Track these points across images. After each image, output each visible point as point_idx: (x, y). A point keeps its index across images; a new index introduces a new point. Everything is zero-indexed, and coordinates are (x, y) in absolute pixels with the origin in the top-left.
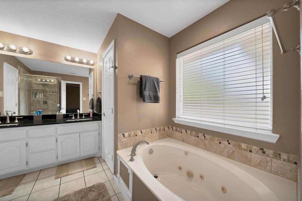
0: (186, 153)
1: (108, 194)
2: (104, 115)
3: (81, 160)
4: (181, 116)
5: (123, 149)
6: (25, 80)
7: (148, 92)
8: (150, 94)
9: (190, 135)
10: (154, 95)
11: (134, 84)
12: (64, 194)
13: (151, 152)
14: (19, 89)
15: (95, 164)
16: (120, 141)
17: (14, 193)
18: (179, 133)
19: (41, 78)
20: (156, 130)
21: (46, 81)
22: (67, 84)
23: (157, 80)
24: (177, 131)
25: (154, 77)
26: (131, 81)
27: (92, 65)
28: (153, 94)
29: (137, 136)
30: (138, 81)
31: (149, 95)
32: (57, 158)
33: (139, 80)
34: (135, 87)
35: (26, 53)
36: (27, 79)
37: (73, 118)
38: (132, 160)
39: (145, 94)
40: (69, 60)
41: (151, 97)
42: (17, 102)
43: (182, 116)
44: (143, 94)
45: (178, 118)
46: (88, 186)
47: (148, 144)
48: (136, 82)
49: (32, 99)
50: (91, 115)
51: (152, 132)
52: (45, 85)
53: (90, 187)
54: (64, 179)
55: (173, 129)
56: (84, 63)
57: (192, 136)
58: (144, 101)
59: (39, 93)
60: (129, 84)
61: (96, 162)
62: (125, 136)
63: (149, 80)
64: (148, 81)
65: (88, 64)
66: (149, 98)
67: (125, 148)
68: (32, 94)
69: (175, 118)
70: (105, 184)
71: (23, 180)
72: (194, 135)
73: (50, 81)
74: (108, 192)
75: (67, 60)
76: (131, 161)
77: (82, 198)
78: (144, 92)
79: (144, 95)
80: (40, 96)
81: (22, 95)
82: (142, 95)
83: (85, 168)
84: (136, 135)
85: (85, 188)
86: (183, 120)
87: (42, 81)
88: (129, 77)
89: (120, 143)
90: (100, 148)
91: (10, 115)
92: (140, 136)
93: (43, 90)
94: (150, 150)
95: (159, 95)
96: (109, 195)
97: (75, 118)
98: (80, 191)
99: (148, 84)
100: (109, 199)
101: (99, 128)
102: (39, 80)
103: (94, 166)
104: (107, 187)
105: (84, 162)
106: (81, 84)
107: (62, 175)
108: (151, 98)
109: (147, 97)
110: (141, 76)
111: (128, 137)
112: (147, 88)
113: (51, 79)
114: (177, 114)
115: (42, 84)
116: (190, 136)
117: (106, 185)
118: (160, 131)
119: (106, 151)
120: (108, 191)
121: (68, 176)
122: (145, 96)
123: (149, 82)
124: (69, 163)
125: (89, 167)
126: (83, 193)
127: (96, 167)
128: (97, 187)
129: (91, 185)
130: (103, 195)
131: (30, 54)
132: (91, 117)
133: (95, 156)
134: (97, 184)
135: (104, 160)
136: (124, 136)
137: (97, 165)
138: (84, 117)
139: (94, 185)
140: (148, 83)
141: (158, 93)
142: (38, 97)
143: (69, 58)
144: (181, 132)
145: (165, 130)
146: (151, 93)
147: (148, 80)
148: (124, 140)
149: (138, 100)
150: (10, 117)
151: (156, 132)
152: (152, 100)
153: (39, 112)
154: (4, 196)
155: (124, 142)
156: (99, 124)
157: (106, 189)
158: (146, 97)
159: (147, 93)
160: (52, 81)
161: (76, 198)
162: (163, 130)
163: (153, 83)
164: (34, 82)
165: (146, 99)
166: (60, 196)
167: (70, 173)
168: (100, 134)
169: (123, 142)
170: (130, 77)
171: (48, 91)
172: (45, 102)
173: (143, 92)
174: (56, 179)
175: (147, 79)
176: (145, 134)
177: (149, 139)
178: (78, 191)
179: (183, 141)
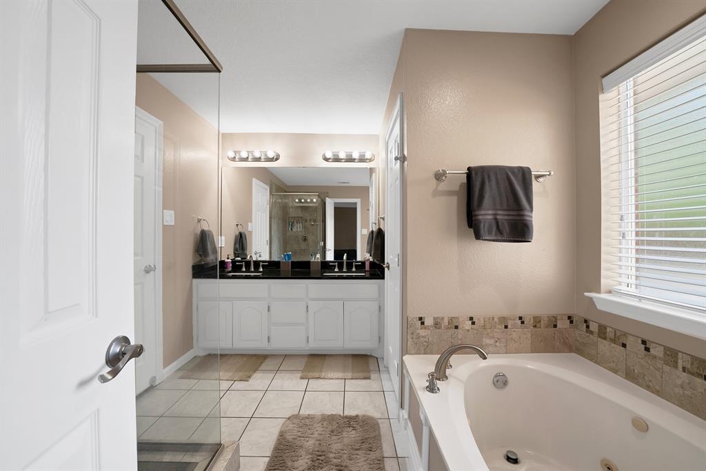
0: (641, 426)
1: (380, 447)
2: (388, 267)
3: (345, 355)
4: (624, 288)
5: (420, 354)
6: (279, 202)
7: (490, 212)
8: (498, 217)
9: (666, 363)
10: (511, 218)
11: (450, 193)
12: (307, 412)
13: (501, 381)
14: (270, 218)
15: (369, 371)
16: (412, 334)
17: (251, 381)
18: (613, 345)
19: (299, 197)
20: (523, 323)
21: (306, 202)
22: (335, 203)
23: (524, 175)
24: (605, 339)
25: (511, 169)
26: (443, 186)
27: (370, 160)
28: (506, 217)
29: (459, 330)
30: (462, 183)
31: (496, 219)
32: (308, 342)
33: (465, 180)
34: (454, 199)
35: (271, 160)
36: (280, 201)
37: (336, 270)
38: (432, 388)
39: (480, 217)
40: (329, 159)
41: (500, 224)
42: (268, 239)
43: (632, 290)
44: (473, 218)
45: (610, 292)
46: (347, 413)
47: (485, 358)
48: (457, 188)
49: (288, 234)
50: (367, 268)
51: (506, 327)
52: (304, 209)
53: (350, 418)
54: (314, 384)
55: (588, 327)
56: (355, 159)
57: (676, 367)
58: (478, 236)
59: (297, 222)
60: (436, 193)
61: (371, 368)
62: (426, 324)
63: (493, 178)
64: (490, 180)
65: (362, 160)
66: (494, 229)
67: (425, 354)
68: (288, 225)
69: (599, 291)
70: (378, 424)
71: (263, 364)
72: (688, 366)
73: (312, 201)
74: (381, 444)
75: (326, 160)
76: (429, 391)
77: (332, 434)
78: (477, 213)
79: (478, 220)
80: (298, 228)
81: (274, 226)
82: (472, 221)
83: (349, 375)
84: (456, 327)
85: (340, 415)
86: (634, 303)
87: (300, 202)
88: (436, 178)
89: (412, 338)
90: (380, 339)
91: (254, 259)
92: (468, 331)
93: (301, 217)
94: (496, 376)
95: (528, 218)
96: (382, 452)
97: (339, 269)
98: (331, 418)
99: (491, 190)
100: (380, 460)
101: (379, 296)
102: (297, 200)
103: (366, 375)
104: (382, 433)
105: (350, 360)
106: (358, 201)
107: (311, 375)
108: (501, 227)
109: (487, 225)
110: (469, 169)
111: (432, 326)
112: (487, 200)
113: (312, 197)
114: (603, 281)
115: (301, 207)
116: (667, 368)
117: (381, 425)
118: (535, 326)
119: (390, 348)
120: (382, 441)
121: (321, 381)
122: (480, 222)
123: (494, 182)
124: (325, 355)
125: (356, 375)
126: (335, 423)
127: (369, 378)
128: (363, 422)
129: (353, 413)
130: (370, 446)
131: (277, 159)
132: (368, 271)
133: (373, 354)
134: (364, 416)
135: (388, 368)
136: (423, 323)
137: (373, 376)
138: (354, 269)
139: (357, 416)
140: (491, 186)
141: (526, 213)
142: (294, 230)
143: (329, 155)
144: (624, 345)
145: (555, 326)
146: (500, 212)
147: (489, 177)
148: (422, 332)
149: (460, 235)
150: (255, 262)
151: (521, 328)
152: (505, 234)
153: (288, 255)
154: (241, 380)
155: (423, 337)
156: (379, 286)
157: (379, 435)
158: (482, 225)
159: (486, 215)
160: (315, 200)
161: (323, 429)
162: (547, 327)
163: (507, 184)
164: (291, 204)
165: (483, 229)
166: (301, 412)
167: (323, 375)
168: (381, 309)
169: (419, 338)
170: (439, 176)
171: (308, 219)
172: (305, 239)
173: (473, 213)
174: (302, 378)
175: (486, 177)
176: (484, 327)
177: (498, 344)
178: (329, 416)
179: (631, 376)
